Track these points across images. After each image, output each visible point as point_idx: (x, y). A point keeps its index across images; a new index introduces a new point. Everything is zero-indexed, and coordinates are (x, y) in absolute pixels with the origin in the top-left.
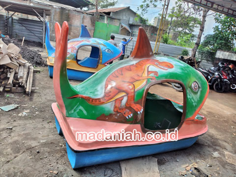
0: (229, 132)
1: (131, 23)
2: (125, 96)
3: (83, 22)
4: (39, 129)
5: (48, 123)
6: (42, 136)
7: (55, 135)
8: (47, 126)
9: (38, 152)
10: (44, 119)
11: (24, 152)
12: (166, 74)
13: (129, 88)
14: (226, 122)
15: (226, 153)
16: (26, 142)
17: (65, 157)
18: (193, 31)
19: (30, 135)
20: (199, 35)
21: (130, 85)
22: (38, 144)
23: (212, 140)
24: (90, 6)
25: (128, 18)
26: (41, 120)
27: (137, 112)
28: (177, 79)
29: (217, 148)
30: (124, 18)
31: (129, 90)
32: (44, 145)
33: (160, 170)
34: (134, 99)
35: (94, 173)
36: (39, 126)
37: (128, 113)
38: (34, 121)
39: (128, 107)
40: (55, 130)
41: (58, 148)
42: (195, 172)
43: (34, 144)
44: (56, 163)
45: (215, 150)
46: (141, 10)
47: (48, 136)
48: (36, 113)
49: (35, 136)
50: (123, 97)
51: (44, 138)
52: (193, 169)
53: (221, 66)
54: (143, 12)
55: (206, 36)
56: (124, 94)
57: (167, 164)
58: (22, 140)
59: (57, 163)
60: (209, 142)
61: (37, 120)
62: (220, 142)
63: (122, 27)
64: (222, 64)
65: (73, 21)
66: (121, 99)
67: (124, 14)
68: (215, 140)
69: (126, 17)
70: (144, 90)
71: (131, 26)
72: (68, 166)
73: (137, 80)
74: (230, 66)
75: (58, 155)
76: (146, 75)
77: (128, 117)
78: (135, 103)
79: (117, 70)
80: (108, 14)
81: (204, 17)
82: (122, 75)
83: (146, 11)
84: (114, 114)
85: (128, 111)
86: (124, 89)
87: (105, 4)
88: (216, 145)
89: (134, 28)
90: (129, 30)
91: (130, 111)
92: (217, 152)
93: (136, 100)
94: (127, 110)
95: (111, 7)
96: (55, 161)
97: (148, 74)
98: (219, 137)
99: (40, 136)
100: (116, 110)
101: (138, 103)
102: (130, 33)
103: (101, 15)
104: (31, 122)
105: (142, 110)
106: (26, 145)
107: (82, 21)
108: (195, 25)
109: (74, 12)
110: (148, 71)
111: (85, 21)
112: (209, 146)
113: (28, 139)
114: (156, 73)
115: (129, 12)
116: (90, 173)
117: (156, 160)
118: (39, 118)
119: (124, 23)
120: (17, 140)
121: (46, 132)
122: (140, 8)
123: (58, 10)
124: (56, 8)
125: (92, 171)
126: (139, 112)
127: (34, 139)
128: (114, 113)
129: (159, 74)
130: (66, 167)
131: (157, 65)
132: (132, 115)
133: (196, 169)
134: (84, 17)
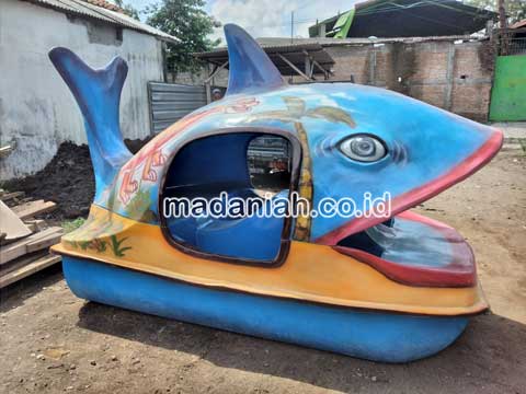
3: (455, 67)
65: (427, 70)
107: (451, 67)
109: (428, 46)
111: (461, 62)
123: (385, 51)
124: (379, 48)
134: (457, 51)
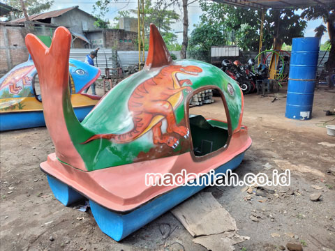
0: (266, 139)
1: (85, 29)
2: (162, 120)
4: (30, 209)
5: (39, 196)
6: (42, 217)
7: (61, 208)
8: (40, 201)
9: (52, 240)
10: (29, 193)
11: (29, 247)
12: (199, 80)
13: (164, 108)
14: (257, 128)
15: (276, 161)
16: (22, 233)
17: (96, 232)
18: (169, 29)
19: (22, 222)
20: (184, 32)
21: (164, 104)
22: (44, 230)
23: (255, 152)
24: (12, 13)
25: (80, 22)
26: (25, 196)
27: (183, 137)
28: (212, 84)
29: (265, 159)
30: (74, 24)
31: (166, 111)
32: (55, 226)
33: (222, 204)
34: (175, 121)
35: (148, 237)
36: (28, 204)
37: (173, 141)
38: (15, 201)
39: (171, 133)
40: (56, 202)
41: (78, 224)
42: (259, 191)
43: (37, 231)
44: (88, 244)
45: (264, 162)
46: (98, 9)
47: (51, 213)
48: (10, 188)
49: (30, 221)
50: (161, 121)
51: (47, 218)
52: (255, 190)
53: (226, 64)
54: (103, 11)
55: (193, 32)
56: (160, 118)
57: (224, 194)
58: (14, 233)
59: (90, 243)
60: (253, 156)
61: (18, 197)
62: (263, 152)
63: (74, 37)
64: (227, 62)
66: (159, 125)
67: (72, 17)
68: (258, 152)
69: (77, 22)
70: (183, 106)
71: (87, 34)
72: (108, 242)
73: (171, 96)
74: (235, 63)
75: (85, 233)
76: (179, 86)
77: (175, 146)
78: (179, 125)
79: (137, 88)
80: (48, 21)
81: (185, 6)
82: (147, 92)
83: (106, 10)
84: (157, 148)
85: (172, 138)
86: (159, 111)
87: (35, 7)
88: (261, 157)
89: (92, 36)
90: (86, 40)
91: (175, 137)
92: (268, 164)
93: (178, 122)
94: (170, 137)
95: (46, 11)
96: (85, 242)
97: (181, 85)
98: (259, 147)
99: (39, 219)
100: (156, 142)
101: (181, 124)
102: (87, 44)
103: (36, 25)
104: (10, 203)
105: (188, 132)
106: (25, 237)
108: (170, 21)
110: (179, 81)
112: (255, 160)
113: (22, 228)
114: (188, 81)
115: (79, 14)
116: (143, 238)
117: (211, 193)
118: (20, 194)
119: (75, 32)
120: (6, 236)
121: (43, 209)
122: (96, 6)
125: (144, 236)
126: (185, 137)
127: (34, 224)
128: (155, 146)
129: (193, 82)
130: (106, 244)
131: (184, 72)
132: (178, 142)
133: (258, 188)
134: (8, 31)
